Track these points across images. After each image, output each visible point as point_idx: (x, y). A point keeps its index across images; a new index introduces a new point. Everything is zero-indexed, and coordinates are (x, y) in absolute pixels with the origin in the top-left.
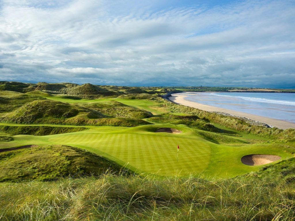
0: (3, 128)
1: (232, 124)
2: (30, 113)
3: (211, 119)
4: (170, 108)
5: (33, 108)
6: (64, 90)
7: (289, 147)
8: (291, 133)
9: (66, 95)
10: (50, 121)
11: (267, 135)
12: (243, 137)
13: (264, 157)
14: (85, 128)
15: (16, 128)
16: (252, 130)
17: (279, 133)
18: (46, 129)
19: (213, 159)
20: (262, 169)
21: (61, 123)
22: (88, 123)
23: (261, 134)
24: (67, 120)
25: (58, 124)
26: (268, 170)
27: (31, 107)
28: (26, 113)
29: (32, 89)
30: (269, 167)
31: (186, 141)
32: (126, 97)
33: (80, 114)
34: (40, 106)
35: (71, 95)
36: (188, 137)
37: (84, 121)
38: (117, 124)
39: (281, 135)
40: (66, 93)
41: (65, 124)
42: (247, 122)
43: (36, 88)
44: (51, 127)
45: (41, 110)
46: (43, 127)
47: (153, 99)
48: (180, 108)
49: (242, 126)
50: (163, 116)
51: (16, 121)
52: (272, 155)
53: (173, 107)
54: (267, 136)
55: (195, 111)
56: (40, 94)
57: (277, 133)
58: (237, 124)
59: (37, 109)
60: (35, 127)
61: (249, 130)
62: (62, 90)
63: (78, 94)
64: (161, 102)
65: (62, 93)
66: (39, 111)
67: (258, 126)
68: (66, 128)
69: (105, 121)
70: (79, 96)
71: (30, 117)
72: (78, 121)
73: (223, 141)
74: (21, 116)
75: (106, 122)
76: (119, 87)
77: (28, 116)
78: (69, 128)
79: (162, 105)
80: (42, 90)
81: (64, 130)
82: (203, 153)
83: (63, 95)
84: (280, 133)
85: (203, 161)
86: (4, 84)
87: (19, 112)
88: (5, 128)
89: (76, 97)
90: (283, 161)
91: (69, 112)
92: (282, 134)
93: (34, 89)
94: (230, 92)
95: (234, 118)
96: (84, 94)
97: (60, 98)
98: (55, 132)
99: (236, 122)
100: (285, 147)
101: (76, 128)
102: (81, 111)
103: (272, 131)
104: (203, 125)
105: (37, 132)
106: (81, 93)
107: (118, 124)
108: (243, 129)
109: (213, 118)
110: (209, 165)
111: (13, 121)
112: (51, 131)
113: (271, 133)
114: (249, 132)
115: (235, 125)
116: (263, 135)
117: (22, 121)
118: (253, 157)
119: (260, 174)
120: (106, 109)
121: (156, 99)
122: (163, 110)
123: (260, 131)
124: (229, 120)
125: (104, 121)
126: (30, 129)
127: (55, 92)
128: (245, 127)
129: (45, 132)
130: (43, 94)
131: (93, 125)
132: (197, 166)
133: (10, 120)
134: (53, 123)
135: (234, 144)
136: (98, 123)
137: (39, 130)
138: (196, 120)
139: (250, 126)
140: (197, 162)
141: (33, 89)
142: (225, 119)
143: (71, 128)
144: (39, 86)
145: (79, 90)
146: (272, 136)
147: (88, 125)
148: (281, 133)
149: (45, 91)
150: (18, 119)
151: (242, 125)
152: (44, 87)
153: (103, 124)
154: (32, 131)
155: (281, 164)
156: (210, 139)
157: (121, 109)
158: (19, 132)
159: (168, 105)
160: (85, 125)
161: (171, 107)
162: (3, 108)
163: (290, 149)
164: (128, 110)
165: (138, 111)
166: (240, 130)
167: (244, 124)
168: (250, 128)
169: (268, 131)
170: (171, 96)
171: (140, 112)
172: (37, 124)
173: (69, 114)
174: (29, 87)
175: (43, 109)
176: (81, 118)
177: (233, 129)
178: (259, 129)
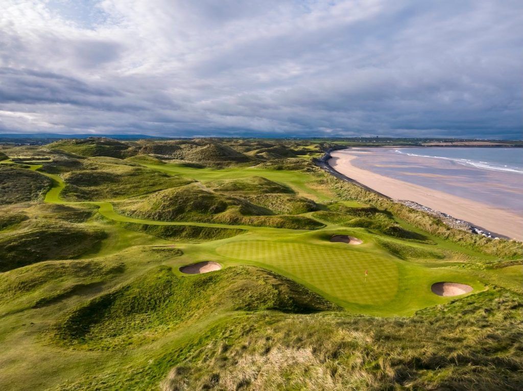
0: (140, 227)
1: (425, 225)
2: (168, 207)
3: (395, 212)
4: (334, 187)
5: (171, 199)
6: (179, 154)
7: (484, 277)
8: (501, 246)
9: (183, 161)
10: (196, 218)
11: (470, 244)
12: (438, 245)
13: (456, 286)
14: (241, 230)
15: (156, 227)
16: (452, 235)
17: (485, 244)
18: (194, 229)
19: (401, 284)
20: (450, 302)
21: (208, 221)
22: (243, 221)
23: (462, 242)
24: (216, 216)
25: (205, 222)
26: (455, 304)
27: (168, 199)
28: (164, 207)
29: (135, 151)
30: (457, 301)
31: (369, 258)
32: (269, 167)
33: (229, 208)
34: (179, 198)
35: (191, 162)
36: (371, 251)
37: (237, 219)
38: (279, 225)
39: (487, 247)
40: (182, 159)
41: (214, 222)
42: (444, 223)
43: (140, 150)
44: (200, 227)
45: (181, 203)
46: (190, 226)
47: (308, 169)
48: (349, 189)
49: (438, 229)
50: (329, 206)
51: (152, 217)
52: (465, 284)
53: (339, 185)
54: (470, 246)
55: (372, 197)
56: (147, 160)
57: (483, 244)
58: (431, 225)
59: (177, 201)
60: (181, 226)
61: (447, 235)
62: (176, 154)
63: (200, 160)
64: (320, 176)
65: (177, 159)
66: (180, 205)
67: (460, 231)
68: (218, 229)
69: (265, 220)
70: (201, 163)
71: (169, 212)
72: (231, 219)
73: (411, 255)
74: (158, 210)
75: (265, 222)
76: (252, 144)
77: (166, 210)
78: (222, 229)
79: (323, 181)
80: (149, 153)
81: (216, 231)
82: (390, 275)
83: (178, 162)
84: (487, 243)
85: (392, 286)
86: (94, 144)
87: (154, 204)
88: (143, 227)
89: (198, 164)
90: (472, 295)
91: (216, 205)
92: (489, 246)
93: (137, 151)
94: (424, 146)
95: (428, 215)
96: (208, 160)
97: (175, 166)
98: (205, 234)
99: (430, 222)
100: (480, 277)
101: (231, 229)
102: (231, 204)
103: (478, 239)
104: (386, 227)
105: (184, 234)
106: (204, 159)
107: (281, 226)
108: (439, 233)
109: (398, 210)
110: (398, 292)
111: (149, 216)
112: (200, 232)
113: (475, 242)
114: (447, 238)
115: (428, 227)
116: (465, 244)
117: (160, 217)
118: (444, 284)
119: (447, 307)
120: (256, 196)
121: (313, 171)
122: (325, 190)
123: (461, 237)
124: (420, 217)
125: (263, 220)
126: (174, 230)
127: (167, 156)
128: (442, 230)
129: (193, 233)
130: (151, 160)
131: (249, 225)
132: (386, 293)
133: (144, 215)
134: (199, 221)
135: (425, 260)
136: (256, 223)
137: (186, 230)
138: (375, 213)
139: (448, 229)
140: (385, 287)
141: (135, 153)
142: (415, 215)
143: (225, 229)
144: (144, 147)
145: (201, 154)
146: (477, 247)
147: (243, 224)
148: (489, 243)
149: (152, 155)
150: (155, 214)
151: (437, 227)
152: (151, 149)
153: (262, 224)
154: (178, 232)
155: (469, 299)
156: (396, 252)
157: (276, 196)
158: (162, 232)
159: (332, 181)
160: (239, 224)
161: (336, 185)
162: (115, 190)
163: (484, 279)
164: (285, 199)
165: (298, 201)
166: (435, 233)
167: (441, 226)
168: (448, 232)
169: (472, 238)
170: (331, 157)
171: (302, 203)
172: (179, 221)
173: (217, 208)
174: (130, 149)
175: (184, 202)
176: (234, 215)
177: (426, 231)
178: (461, 235)
